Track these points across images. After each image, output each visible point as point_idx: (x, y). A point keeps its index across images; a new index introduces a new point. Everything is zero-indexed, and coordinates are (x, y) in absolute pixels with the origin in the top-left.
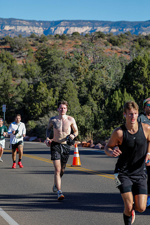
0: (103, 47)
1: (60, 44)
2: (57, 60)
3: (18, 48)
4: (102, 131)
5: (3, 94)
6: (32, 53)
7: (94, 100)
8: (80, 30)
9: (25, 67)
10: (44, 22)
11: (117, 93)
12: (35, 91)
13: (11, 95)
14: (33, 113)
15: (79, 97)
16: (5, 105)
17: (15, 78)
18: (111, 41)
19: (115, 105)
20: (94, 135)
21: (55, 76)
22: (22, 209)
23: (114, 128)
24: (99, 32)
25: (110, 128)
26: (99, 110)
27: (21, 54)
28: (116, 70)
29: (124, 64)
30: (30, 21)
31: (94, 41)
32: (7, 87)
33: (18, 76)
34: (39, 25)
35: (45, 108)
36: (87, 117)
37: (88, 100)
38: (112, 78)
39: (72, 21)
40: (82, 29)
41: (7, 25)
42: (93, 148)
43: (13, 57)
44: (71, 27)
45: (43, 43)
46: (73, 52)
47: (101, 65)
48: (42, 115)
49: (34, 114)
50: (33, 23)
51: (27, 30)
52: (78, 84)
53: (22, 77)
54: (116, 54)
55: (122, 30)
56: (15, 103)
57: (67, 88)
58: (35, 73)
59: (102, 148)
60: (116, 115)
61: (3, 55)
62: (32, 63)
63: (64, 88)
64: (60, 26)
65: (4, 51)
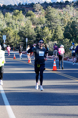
2: (54, 16)
3: (37, 9)
5: (28, 33)
9: (40, 18)
15: (64, 34)
27: (38, 12)
53: (38, 24)
56: (33, 37)
57: (57, 30)
62: (43, 17)
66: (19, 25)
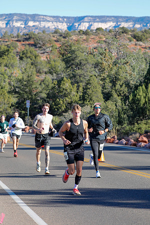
0: (127, 42)
1: (84, 40)
2: (81, 56)
3: (42, 43)
4: (126, 127)
5: (27, 90)
6: (56, 48)
7: (118, 96)
8: (104, 26)
9: (49, 62)
10: (68, 18)
11: (141, 89)
12: (59, 87)
13: (35, 91)
14: (57, 108)
15: (103, 93)
16: (29, 101)
17: (38, 74)
18: (135, 37)
19: (139, 100)
20: (118, 130)
21: (78, 72)
22: (46, 205)
23: (138, 124)
24: (123, 28)
25: (134, 124)
26: (123, 106)
27: (45, 50)
28: (140, 66)
29: (148, 59)
30: (54, 17)
31: (118, 37)
32: (31, 83)
33: (42, 72)
34: (63, 21)
35: (69, 103)
36: (111, 112)
37: (111, 96)
38: (136, 74)
39: (96, 17)
40: (105, 25)
41: (31, 21)
42: (117, 143)
43: (37, 53)
44: (95, 22)
45: (67, 38)
46: (97, 47)
47: (125, 61)
48: (66, 111)
49: (58, 110)
50: (57, 19)
51: (51, 25)
52: (101, 80)
53: (46, 73)
54: (140, 49)
55: (146, 26)
56: (39, 98)
57: (90, 84)
58: (59, 69)
59: (126, 144)
60: (141, 111)
61: (26, 50)
62: (56, 59)
63: (87, 84)
64: (83, 22)
65: (27, 46)
66: (10, 74)
